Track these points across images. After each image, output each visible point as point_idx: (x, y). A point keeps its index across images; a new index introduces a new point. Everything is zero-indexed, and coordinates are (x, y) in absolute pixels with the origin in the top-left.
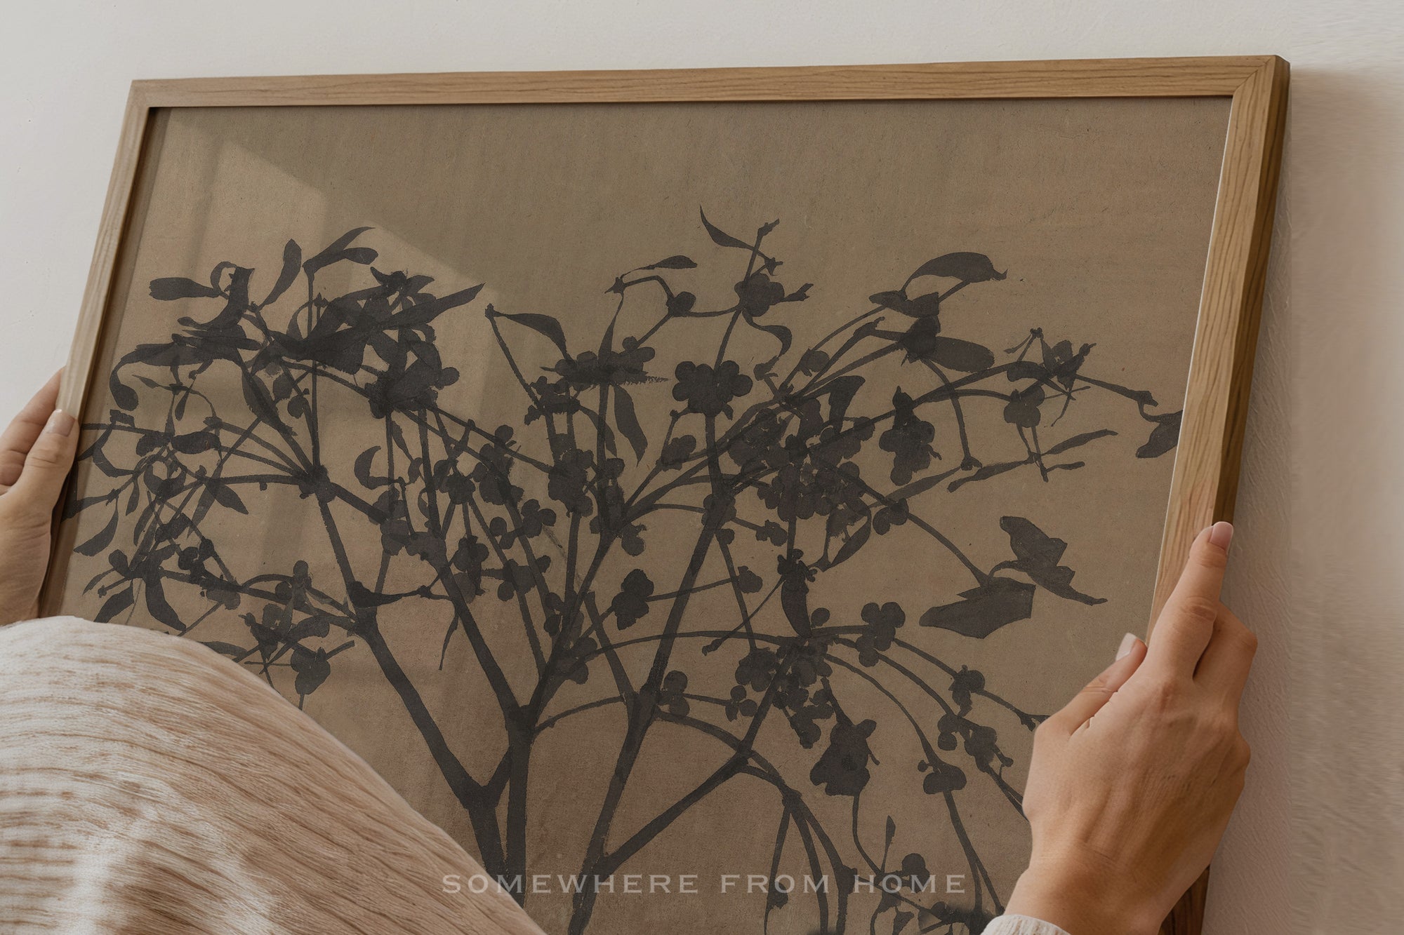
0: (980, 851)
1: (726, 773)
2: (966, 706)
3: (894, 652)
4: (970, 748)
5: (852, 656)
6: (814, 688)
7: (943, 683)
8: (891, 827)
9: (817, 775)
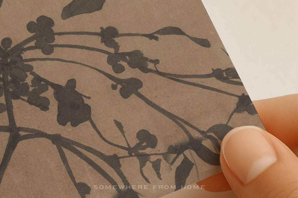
0: (172, 111)
1: (12, 146)
2: (116, 46)
3: (59, 40)
4: (132, 65)
5: (38, 53)
6: (29, 80)
7: (96, 42)
8: (119, 125)
9: (62, 120)
